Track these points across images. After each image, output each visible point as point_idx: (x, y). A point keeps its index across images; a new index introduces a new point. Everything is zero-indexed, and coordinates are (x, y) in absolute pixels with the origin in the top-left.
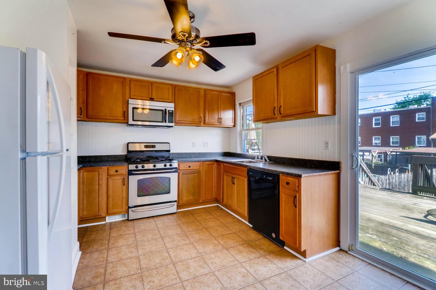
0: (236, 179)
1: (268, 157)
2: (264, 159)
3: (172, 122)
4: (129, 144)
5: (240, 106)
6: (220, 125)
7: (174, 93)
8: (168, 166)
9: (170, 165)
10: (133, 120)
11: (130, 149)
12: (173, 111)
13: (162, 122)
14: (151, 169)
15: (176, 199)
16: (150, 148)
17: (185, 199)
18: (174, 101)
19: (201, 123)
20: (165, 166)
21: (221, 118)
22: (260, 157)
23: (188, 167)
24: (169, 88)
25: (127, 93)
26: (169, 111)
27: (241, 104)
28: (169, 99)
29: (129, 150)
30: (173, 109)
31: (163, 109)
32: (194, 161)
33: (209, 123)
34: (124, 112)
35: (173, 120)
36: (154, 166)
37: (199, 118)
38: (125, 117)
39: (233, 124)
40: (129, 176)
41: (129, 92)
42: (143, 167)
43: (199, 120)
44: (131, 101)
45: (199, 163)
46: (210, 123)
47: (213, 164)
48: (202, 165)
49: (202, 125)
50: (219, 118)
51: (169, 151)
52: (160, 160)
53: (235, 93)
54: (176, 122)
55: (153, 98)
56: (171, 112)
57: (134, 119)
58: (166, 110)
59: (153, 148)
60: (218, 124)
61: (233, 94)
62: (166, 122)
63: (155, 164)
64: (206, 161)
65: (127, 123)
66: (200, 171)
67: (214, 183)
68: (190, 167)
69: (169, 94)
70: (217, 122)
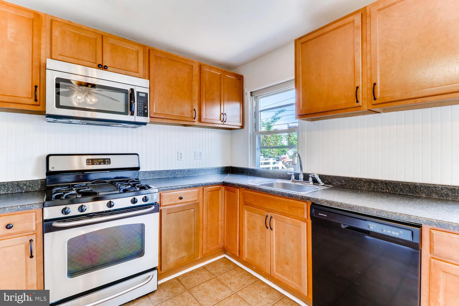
0: (274, 219)
1: (321, 176)
2: (311, 179)
3: (146, 115)
4: (50, 158)
5: (252, 96)
6: (224, 124)
7: (147, 62)
8: (140, 202)
9: (143, 199)
10: (58, 106)
11: (53, 168)
12: (146, 94)
13: (126, 113)
14: (102, 212)
15: (156, 264)
16: (100, 164)
17: (172, 259)
18: (147, 77)
19: (194, 120)
20: (134, 201)
21: (225, 114)
22: (301, 177)
23: (178, 198)
24: (138, 52)
25: (43, 46)
26: (138, 93)
27: (253, 94)
28: (138, 73)
29: (51, 169)
30: (147, 91)
31: (128, 88)
32: (189, 187)
33: (206, 121)
34: (34, 88)
35: (146, 111)
36: (110, 205)
37: (192, 111)
38: (38, 98)
39: (240, 124)
40: (45, 235)
41: (49, 46)
42: (81, 209)
43: (192, 114)
44: (51, 64)
45: (196, 190)
46: (209, 121)
47: (219, 190)
48: (201, 192)
49: (197, 123)
50: (222, 113)
51: (138, 169)
52: (121, 191)
53: (243, 76)
54: (151, 116)
55: (104, 65)
56: (144, 95)
57: (61, 104)
58: (132, 90)
59: (105, 164)
60: (220, 122)
61: (240, 78)
62: (133, 115)
63: (111, 200)
64: (207, 185)
65: (42, 113)
66: (198, 203)
67: (220, 222)
68: (181, 198)
69: (138, 63)
70: (219, 119)
